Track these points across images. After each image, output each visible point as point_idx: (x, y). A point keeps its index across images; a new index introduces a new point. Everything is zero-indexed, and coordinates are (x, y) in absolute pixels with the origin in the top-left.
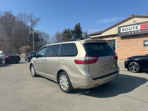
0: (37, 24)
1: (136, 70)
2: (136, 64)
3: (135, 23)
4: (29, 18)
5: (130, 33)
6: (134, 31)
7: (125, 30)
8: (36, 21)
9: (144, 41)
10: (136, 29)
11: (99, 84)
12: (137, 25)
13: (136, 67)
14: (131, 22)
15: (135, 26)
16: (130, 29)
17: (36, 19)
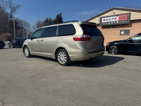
0: (17, 11)
1: (115, 52)
2: (115, 48)
3: (114, 14)
4: (8, 4)
5: (109, 23)
6: (113, 22)
7: (105, 20)
8: (16, 8)
9: (121, 31)
10: (115, 20)
11: (92, 57)
12: (116, 17)
13: (115, 49)
14: (111, 13)
15: (114, 17)
16: (110, 20)
17: (15, 6)
